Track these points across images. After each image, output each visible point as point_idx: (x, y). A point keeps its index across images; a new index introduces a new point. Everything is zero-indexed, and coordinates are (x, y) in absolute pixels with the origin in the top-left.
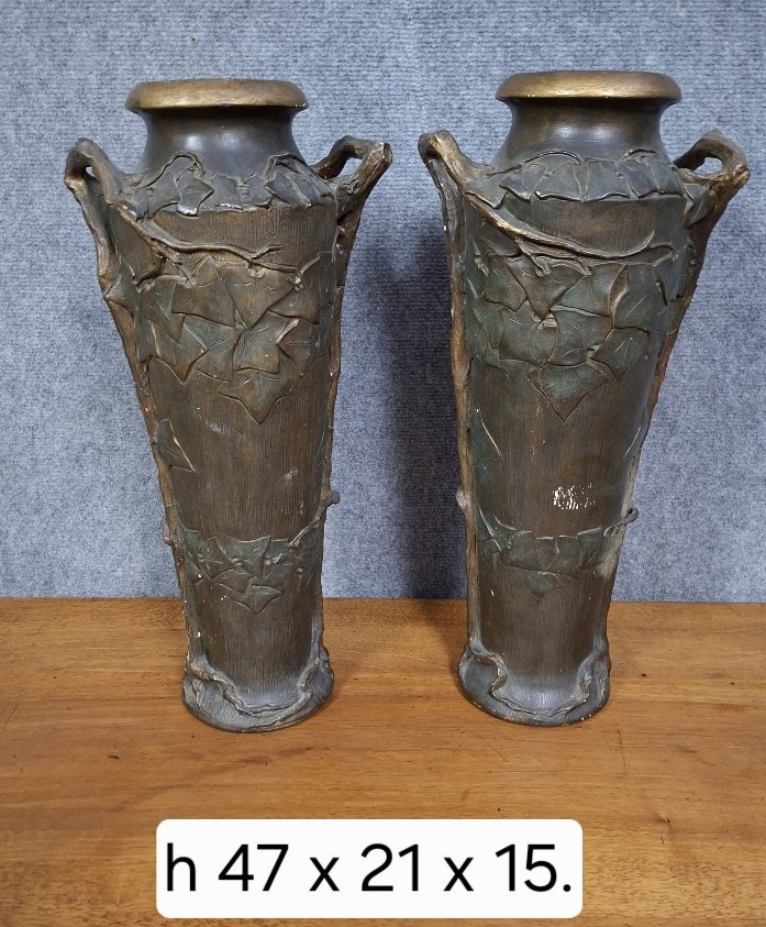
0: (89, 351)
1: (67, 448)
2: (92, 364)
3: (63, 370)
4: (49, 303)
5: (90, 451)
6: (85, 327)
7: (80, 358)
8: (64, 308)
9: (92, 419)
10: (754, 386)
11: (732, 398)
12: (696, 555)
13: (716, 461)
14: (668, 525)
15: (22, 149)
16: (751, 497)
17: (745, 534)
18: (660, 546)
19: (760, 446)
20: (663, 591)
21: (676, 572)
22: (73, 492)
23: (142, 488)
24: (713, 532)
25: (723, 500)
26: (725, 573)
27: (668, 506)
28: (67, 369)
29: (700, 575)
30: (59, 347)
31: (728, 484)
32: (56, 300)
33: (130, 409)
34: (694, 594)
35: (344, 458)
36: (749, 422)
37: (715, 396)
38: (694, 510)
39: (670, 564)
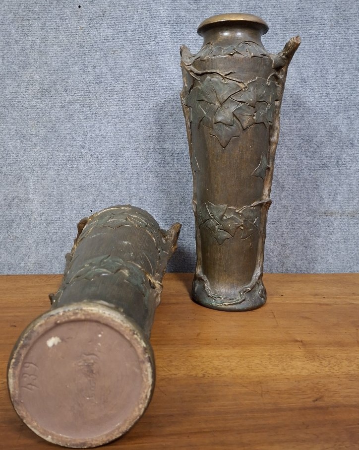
0: (22, 153)
1: (5, 199)
2: (23, 158)
3: (8, 162)
4: (7, 131)
5: (16, 200)
6: (22, 142)
7: (17, 156)
8: (13, 133)
9: (19, 185)
10: (315, 170)
11: (306, 174)
12: (300, 251)
13: (303, 203)
14: (285, 235)
15: (4, 67)
16: (320, 222)
17: (320, 240)
18: (283, 246)
19: (321, 197)
20: (287, 270)
21: (292, 259)
22: (5, 222)
23: (39, 219)
24: (306, 239)
25: (308, 223)
26: (314, 260)
27: (284, 225)
28: (10, 161)
29: (303, 262)
30: (8, 151)
31: (309, 215)
32: (10, 130)
33: (38, 179)
34: (301, 271)
35: (137, 202)
36: (315, 186)
37: (299, 174)
38: (296, 227)
39: (288, 255)
